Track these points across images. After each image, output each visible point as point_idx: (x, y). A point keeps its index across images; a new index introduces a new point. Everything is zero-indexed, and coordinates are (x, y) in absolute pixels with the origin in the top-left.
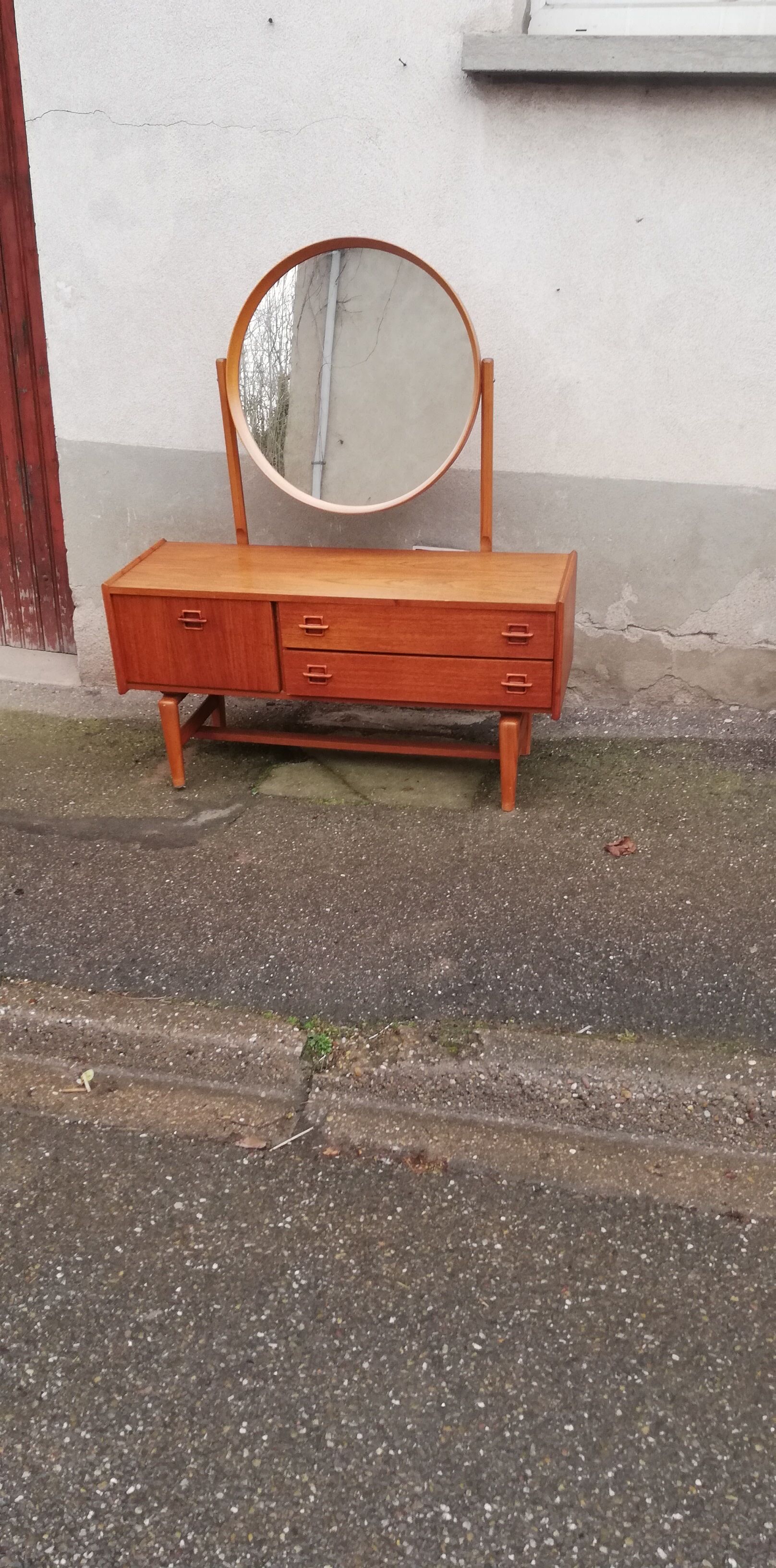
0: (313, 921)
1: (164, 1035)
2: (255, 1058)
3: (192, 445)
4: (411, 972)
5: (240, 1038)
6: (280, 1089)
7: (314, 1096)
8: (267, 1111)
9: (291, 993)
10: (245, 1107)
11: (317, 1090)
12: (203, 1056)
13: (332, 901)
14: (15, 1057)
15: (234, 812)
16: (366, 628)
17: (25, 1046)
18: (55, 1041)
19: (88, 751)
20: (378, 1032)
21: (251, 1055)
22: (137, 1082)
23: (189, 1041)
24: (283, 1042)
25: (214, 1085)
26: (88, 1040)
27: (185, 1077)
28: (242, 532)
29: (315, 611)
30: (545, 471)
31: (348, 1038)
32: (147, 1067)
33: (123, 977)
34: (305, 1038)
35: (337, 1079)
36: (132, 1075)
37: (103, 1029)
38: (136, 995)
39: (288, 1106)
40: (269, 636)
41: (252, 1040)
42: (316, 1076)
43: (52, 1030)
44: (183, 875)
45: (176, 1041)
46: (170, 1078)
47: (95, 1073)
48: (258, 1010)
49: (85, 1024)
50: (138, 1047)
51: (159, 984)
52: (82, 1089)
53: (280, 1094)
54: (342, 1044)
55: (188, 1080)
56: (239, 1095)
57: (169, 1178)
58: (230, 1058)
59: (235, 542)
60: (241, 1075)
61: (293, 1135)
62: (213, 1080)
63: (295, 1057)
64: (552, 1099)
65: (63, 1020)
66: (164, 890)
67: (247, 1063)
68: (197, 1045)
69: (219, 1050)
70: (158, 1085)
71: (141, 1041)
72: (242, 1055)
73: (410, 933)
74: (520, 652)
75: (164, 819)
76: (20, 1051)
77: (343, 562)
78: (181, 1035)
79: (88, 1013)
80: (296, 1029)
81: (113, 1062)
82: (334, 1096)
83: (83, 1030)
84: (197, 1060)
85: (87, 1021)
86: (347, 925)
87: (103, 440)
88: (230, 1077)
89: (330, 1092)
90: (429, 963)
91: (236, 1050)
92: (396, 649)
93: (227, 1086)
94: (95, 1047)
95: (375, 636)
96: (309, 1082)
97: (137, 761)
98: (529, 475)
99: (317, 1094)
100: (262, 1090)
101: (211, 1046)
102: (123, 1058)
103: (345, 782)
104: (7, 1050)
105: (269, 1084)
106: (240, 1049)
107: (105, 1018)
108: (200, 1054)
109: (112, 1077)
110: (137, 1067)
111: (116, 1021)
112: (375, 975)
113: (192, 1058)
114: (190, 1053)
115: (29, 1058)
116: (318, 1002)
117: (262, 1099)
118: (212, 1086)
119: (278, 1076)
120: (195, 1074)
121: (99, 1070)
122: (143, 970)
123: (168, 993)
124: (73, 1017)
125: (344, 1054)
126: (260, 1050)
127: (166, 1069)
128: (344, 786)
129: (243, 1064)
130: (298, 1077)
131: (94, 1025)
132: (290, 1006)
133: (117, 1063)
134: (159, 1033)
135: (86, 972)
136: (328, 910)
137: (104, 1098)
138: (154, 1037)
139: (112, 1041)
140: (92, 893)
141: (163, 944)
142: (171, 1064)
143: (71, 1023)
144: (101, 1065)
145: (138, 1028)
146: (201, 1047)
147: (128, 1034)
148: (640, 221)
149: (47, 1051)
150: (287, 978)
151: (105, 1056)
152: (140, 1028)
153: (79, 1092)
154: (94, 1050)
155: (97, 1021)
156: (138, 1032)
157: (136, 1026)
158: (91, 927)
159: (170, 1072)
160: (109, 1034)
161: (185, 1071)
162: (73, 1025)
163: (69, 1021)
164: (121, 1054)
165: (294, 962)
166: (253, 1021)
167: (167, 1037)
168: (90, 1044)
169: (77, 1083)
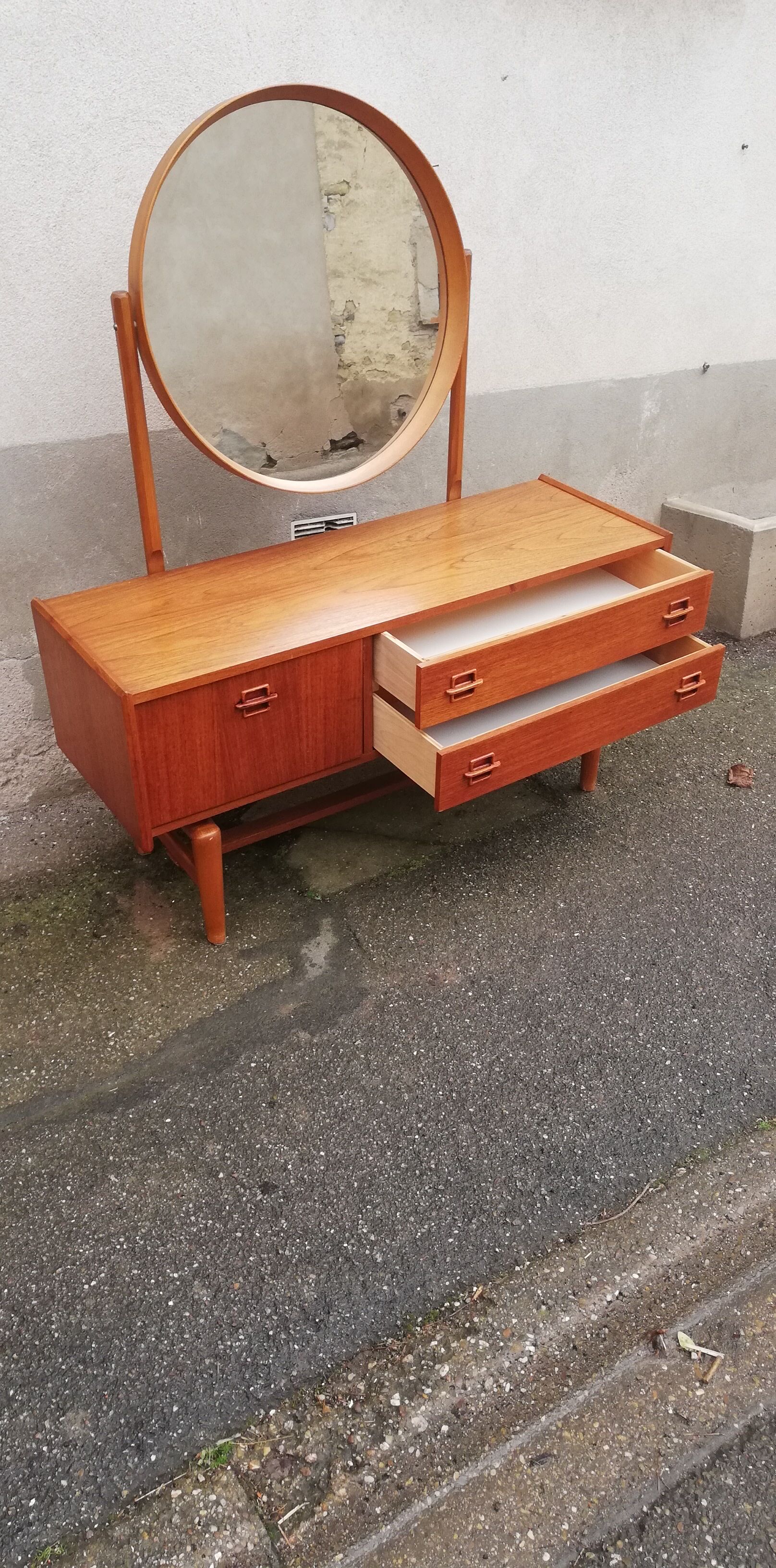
0: (637, 1000)
1: (726, 1224)
9: (748, 1087)
13: (616, 969)
14: (581, 1396)
15: (338, 931)
17: (584, 1369)
18: (614, 1333)
23: (755, 1210)
26: (652, 1297)
32: (726, 1278)
33: (571, 1196)
43: (604, 1321)
44: (420, 1036)
45: (742, 1222)
47: (685, 1331)
48: (749, 1128)
49: (637, 1282)
50: (707, 1262)
51: (621, 1174)
52: (718, 1362)
65: (609, 1298)
66: (430, 1065)
68: (763, 1209)
71: (707, 1253)
73: (733, 955)
75: (270, 985)
76: (580, 1384)
78: (741, 1210)
81: (689, 1303)
83: (639, 1292)
85: (636, 1276)
86: (671, 983)
94: (662, 1301)
97: (97, 936)
102: (697, 1290)
104: (563, 1394)
107: (645, 1255)
110: (718, 1287)
111: (662, 1249)
113: (765, 1228)
114: (761, 1225)
115: (597, 1384)
121: (682, 1326)
122: (577, 1172)
123: (643, 1177)
124: (613, 1284)
127: (746, 1265)
131: (647, 1273)
132: (767, 1100)
133: (694, 1300)
134: (720, 1226)
135: (524, 1222)
136: (628, 979)
137: (748, 1350)
138: (718, 1235)
139: (677, 1277)
140: (358, 1126)
141: (545, 1127)
142: (748, 1253)
143: (620, 1294)
144: (678, 1319)
145: (692, 1238)
146: (769, 1208)
147: (691, 1254)
148: (505, 78)
149: (612, 1354)
150: (718, 1074)
151: (677, 1304)
152: (695, 1236)
153: (718, 1369)
154: (663, 1305)
155: (644, 1267)
156: (698, 1242)
157: (688, 1238)
158: (433, 1166)
159: (753, 1264)
160: (670, 1271)
161: (765, 1250)
162: (626, 1294)
163: (617, 1293)
164: (694, 1285)
165: (697, 1054)
166: (768, 1142)
167: (730, 1223)
168: (655, 1302)
169: (694, 1360)
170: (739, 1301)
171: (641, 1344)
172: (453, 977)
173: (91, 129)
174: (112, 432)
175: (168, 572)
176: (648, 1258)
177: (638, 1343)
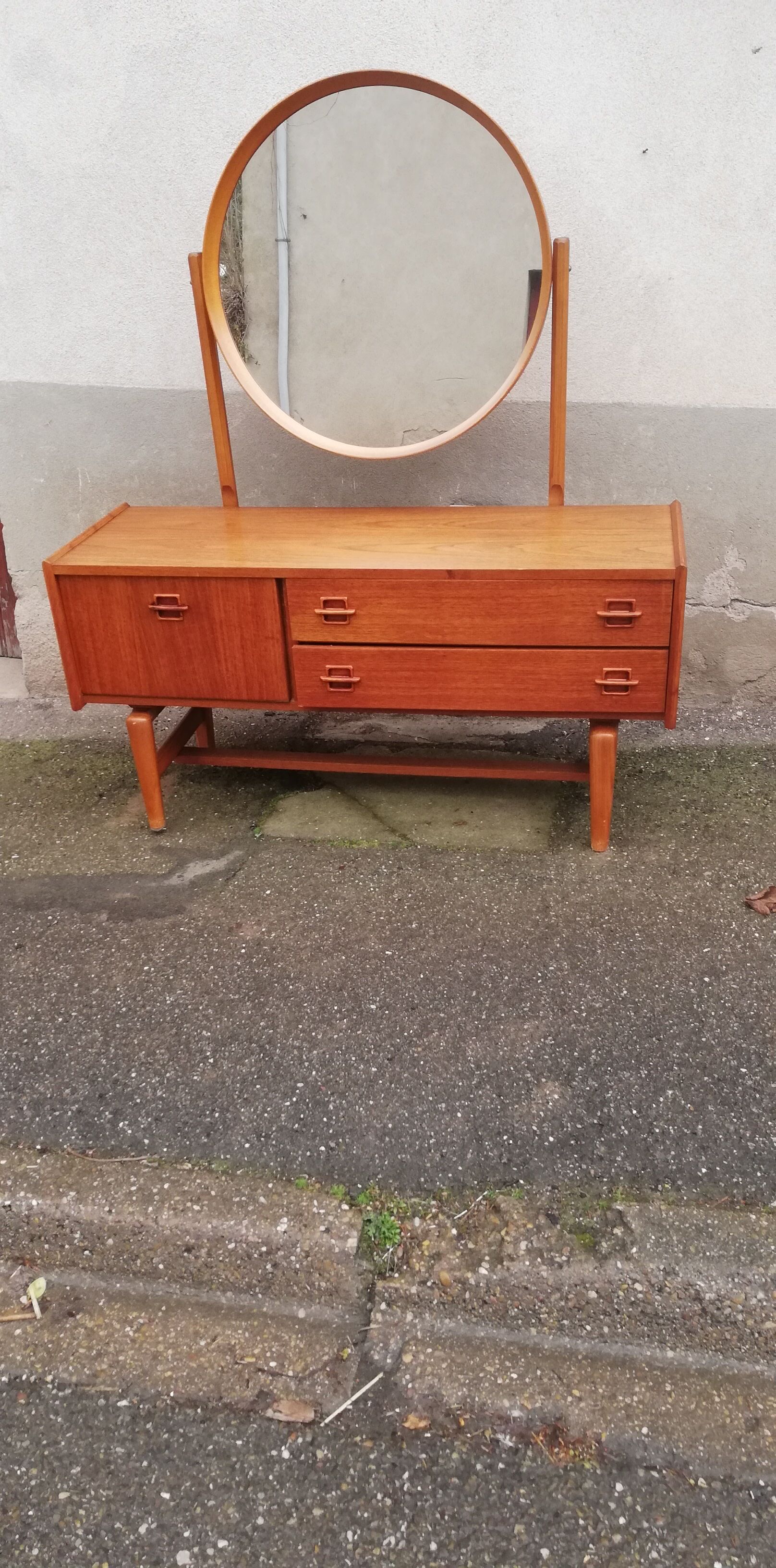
0: (354, 1026)
1: (150, 1222)
2: (286, 1257)
3: (159, 383)
4: (504, 1107)
5: (263, 1225)
6: (327, 1303)
7: (379, 1316)
8: (310, 1345)
9: (333, 1145)
10: (276, 1338)
11: (383, 1306)
12: (209, 1254)
13: (377, 994)
15: (233, 862)
16: (406, 612)
19: (37, 784)
20: (466, 1207)
21: (281, 1253)
22: (112, 1298)
23: (187, 1232)
24: (327, 1230)
25: (226, 1299)
26: (38, 1231)
27: (183, 1286)
28: (228, 490)
29: (336, 590)
30: (623, 399)
31: (423, 1218)
32: (124, 1271)
33: (87, 1124)
34: (359, 1222)
35: (414, 1290)
36: (103, 1284)
37: (58, 1215)
38: (104, 1155)
39: (339, 1333)
40: (273, 625)
41: (282, 1228)
42: (380, 1285)
44: (167, 959)
45: (167, 1232)
46: (159, 1289)
47: (48, 1283)
48: (286, 1177)
49: (30, 1208)
50: (110, 1241)
51: (139, 1135)
52: (28, 1316)
53: (327, 1314)
54: (414, 1229)
55: (187, 1291)
56: (265, 1315)
58: (249, 1257)
59: (221, 504)
60: (267, 1284)
61: (355, 1390)
62: (224, 1291)
63: (348, 1255)
64: (750, 1322)
66: (141, 983)
67: (275, 1265)
68: (198, 1237)
69: (232, 1246)
70: (143, 1302)
71: (113, 1233)
72: (268, 1253)
73: (494, 1041)
74: (621, 637)
75: (139, 876)
77: (368, 524)
78: (174, 1222)
79: (35, 1189)
80: (345, 1207)
81: (74, 1264)
82: (409, 1317)
83: (28, 1217)
84: (200, 1261)
85: (34, 1203)
86: (402, 1030)
87: (43, 379)
88: (250, 1286)
89: (404, 1310)
90: (529, 1090)
91: (257, 1245)
92: (449, 640)
93: (245, 1300)
94: (47, 1242)
95: (420, 621)
96: (370, 1293)
97: (101, 796)
98: (605, 406)
99: (383, 1313)
100: (300, 1305)
101: (219, 1240)
102: (89, 1259)
103: (375, 816)
105: (310, 1297)
106: (264, 1244)
107: (62, 1195)
108: (204, 1251)
109: (73, 1289)
110: (111, 1272)
111: (79, 1200)
112: (452, 1111)
113: (192, 1257)
114: (189, 1250)
116: (372, 1159)
117: (301, 1321)
118: (224, 1301)
119: (323, 1284)
120: (198, 1284)
121: (54, 1277)
122: (115, 1113)
123: (152, 1149)
124: (13, 1195)
125: (420, 1245)
126: (294, 1245)
127: (153, 1275)
128: (375, 822)
129: (269, 1267)
130: (354, 1286)
131: (45, 1207)
132: (333, 1167)
133: (81, 1266)
134: (142, 1219)
135: (33, 1117)
136: (373, 1007)
137: (62, 1329)
138: (134, 1226)
139: (72, 1232)
140: (41, 990)
141: (143, 1068)
142: (161, 1266)
143: (10, 1206)
144: (57, 1270)
145: (110, 1211)
146: (206, 1241)
147: (96, 1222)
148: (757, 50)
150: (325, 1119)
151: (62, 1256)
152: (113, 1211)
153: (24, 1320)
154: (46, 1246)
155: (48, 1202)
156: (111, 1218)
157: (107, 1209)
158: (40, 1043)
159: (161, 1280)
160: (67, 1221)
161: (183, 1278)
162: (14, 1209)
163: (8, 1203)
164: (87, 1252)
165: (332, 1094)
166: (280, 1195)
167: (153, 1224)
168: (40, 1238)
169: (21, 1303)
170: (115, 1297)
171: (9, 1263)
172: (250, 932)
176: (61, 1198)
177: (7, 1260)
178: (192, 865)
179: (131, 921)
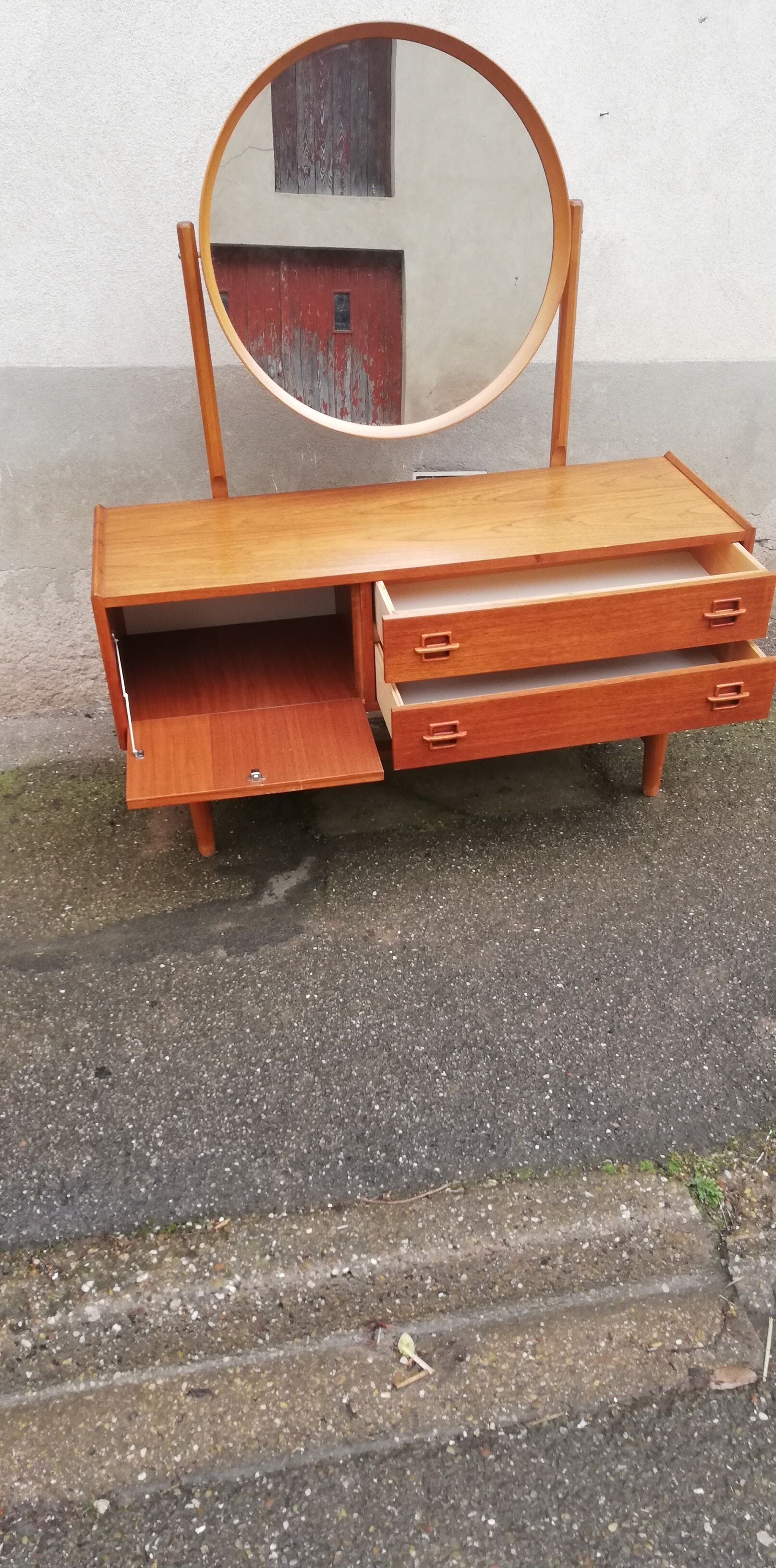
0: (556, 1008)
1: (500, 1247)
2: (639, 1241)
4: (740, 1050)
5: (608, 1217)
6: (685, 1272)
7: (736, 1268)
8: (693, 1313)
9: (616, 1125)
10: (662, 1318)
11: (737, 1259)
12: (565, 1260)
13: (554, 973)
14: (274, 1353)
15: (313, 870)
17: (286, 1330)
18: (331, 1307)
19: (28, 823)
20: (761, 1150)
21: (634, 1239)
23: (540, 1245)
24: (667, 1205)
25: (590, 1297)
26: (386, 1289)
27: (545, 1298)
28: (218, 480)
31: (730, 1169)
32: (484, 1302)
33: (365, 1169)
34: (684, 1189)
35: (762, 1236)
36: (467, 1320)
37: (404, 1266)
38: (403, 1195)
39: (709, 1294)
41: (626, 1215)
42: (730, 1240)
43: (322, 1292)
44: (323, 983)
45: (521, 1251)
46: (522, 1309)
47: (412, 1336)
48: (591, 1166)
49: (372, 1268)
50: (464, 1277)
51: (426, 1165)
52: (422, 1374)
53: (689, 1281)
54: (729, 1182)
55: (551, 1301)
56: (633, 1300)
57: (700, 1491)
58: (605, 1251)
59: (211, 496)
60: (626, 1272)
61: (764, 1340)
62: (587, 1290)
63: (696, 1222)
65: (335, 1272)
66: (314, 1011)
67: (631, 1252)
68: (552, 1247)
69: (586, 1246)
70: (517, 1325)
71: (465, 1267)
72: (621, 1242)
73: (690, 993)
76: (277, 1341)
78: (524, 1239)
79: (363, 1247)
80: (664, 1179)
81: (430, 1310)
82: (763, 1261)
83: (372, 1278)
84: (558, 1270)
85: (374, 1262)
86: (603, 1002)
88: (610, 1278)
89: (756, 1256)
90: (750, 1030)
91: (610, 1238)
93: (609, 1292)
94: (397, 1297)
96: (723, 1251)
97: (113, 824)
99: (738, 1264)
100: (661, 1281)
101: (575, 1243)
102: (443, 1300)
103: (420, 797)
104: (255, 1345)
105: (668, 1271)
106: (617, 1235)
107: (396, 1246)
108: (560, 1259)
109: (440, 1334)
110: (471, 1306)
111: (417, 1246)
112: (697, 1066)
113: (549, 1268)
114: (544, 1262)
115: (296, 1348)
116: (658, 1129)
117: (670, 1295)
118: (589, 1299)
119: (678, 1256)
120: (559, 1290)
121: (414, 1329)
122: (386, 1149)
123: (448, 1176)
124: (347, 1261)
125: (743, 1195)
126: (645, 1228)
127: (514, 1296)
129: (625, 1255)
130: (706, 1248)
131: (387, 1263)
132: (629, 1145)
133: (438, 1310)
134: (491, 1246)
135: (305, 1177)
136: (560, 985)
137: (462, 1377)
138: (486, 1255)
139: (422, 1279)
140: (213, 1045)
141: (382, 1099)
142: (520, 1286)
143: (349, 1272)
144: (413, 1321)
145: (455, 1248)
146: (560, 1248)
147: (446, 1262)
148: (704, 20)
149: (323, 1326)
150: (592, 1103)
151: (416, 1306)
152: (458, 1246)
153: (419, 1380)
154: (398, 1301)
155: (388, 1257)
156: (459, 1254)
157: (451, 1246)
158: (255, 1100)
159: (522, 1299)
160: (415, 1270)
161: (544, 1290)
162: (355, 1274)
163: (346, 1270)
164: (441, 1295)
165: (582, 1077)
166: (600, 1185)
167: (505, 1247)
168: (389, 1295)
169: (402, 1364)
170: (487, 1329)
171: (361, 1330)
172: (387, 938)
173: (229, 69)
174: (231, 363)
175: (232, 498)
176: (398, 1249)
177: (358, 1328)
178: (272, 880)
179: (255, 951)
